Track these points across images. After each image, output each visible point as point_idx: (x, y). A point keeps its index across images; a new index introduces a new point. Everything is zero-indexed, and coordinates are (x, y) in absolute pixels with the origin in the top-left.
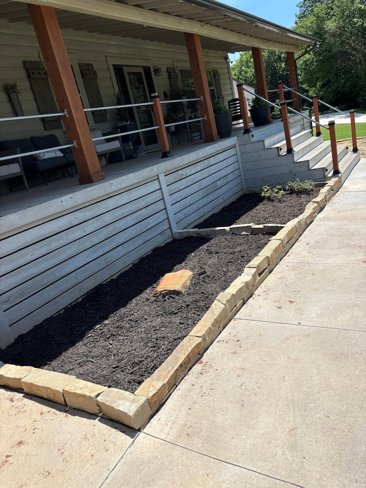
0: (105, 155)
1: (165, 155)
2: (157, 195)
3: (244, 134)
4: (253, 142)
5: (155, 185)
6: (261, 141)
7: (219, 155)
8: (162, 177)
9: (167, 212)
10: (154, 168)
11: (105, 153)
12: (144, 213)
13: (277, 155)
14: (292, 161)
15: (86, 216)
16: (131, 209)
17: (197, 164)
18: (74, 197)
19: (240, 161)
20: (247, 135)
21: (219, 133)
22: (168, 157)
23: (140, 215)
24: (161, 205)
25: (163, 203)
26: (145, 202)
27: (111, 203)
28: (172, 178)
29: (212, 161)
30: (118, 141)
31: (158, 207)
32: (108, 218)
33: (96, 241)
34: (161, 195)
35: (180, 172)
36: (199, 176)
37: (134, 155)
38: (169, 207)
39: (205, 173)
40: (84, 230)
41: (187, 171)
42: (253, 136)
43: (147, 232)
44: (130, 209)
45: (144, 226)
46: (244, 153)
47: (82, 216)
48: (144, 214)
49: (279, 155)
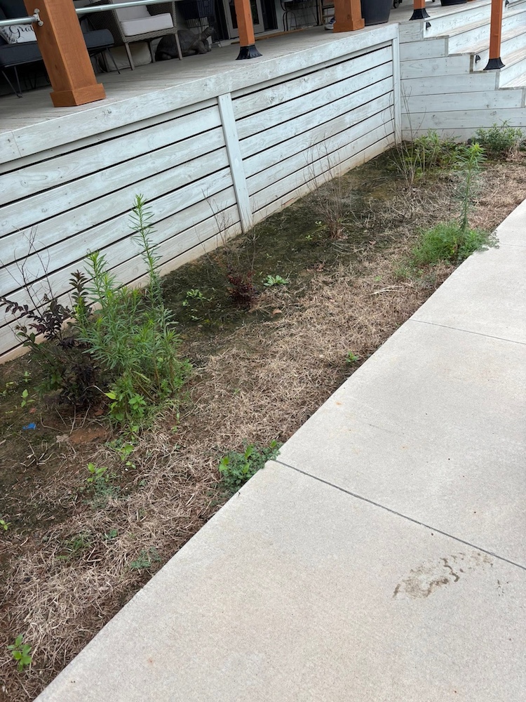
0: (148, 41)
1: (245, 54)
2: (214, 139)
3: (411, 19)
4: (427, 39)
5: (210, 118)
6: (442, 37)
7: (355, 59)
8: (225, 101)
9: (231, 172)
10: (208, 82)
11: (148, 37)
12: (183, 174)
13: (468, 70)
14: (493, 85)
15: (49, 179)
16: (152, 166)
17: (306, 77)
18: (17, 139)
19: (397, 76)
20: (417, 23)
21: (364, 14)
22: (249, 58)
23: (172, 178)
24: (219, 159)
25: (225, 156)
26: (185, 152)
27: (107, 154)
28: (248, 104)
29: (339, 72)
30: (169, 15)
31: (213, 162)
32: (99, 184)
33: (72, 229)
34: (222, 138)
35: (269, 93)
36: (308, 102)
37: (202, 46)
38: (236, 163)
39: (322, 97)
40: (45, 207)
41: (284, 92)
42: (428, 25)
43: (186, 213)
44: (150, 165)
45: (179, 200)
46: (408, 60)
47: (38, 178)
48: (183, 176)
49: (471, 71)
